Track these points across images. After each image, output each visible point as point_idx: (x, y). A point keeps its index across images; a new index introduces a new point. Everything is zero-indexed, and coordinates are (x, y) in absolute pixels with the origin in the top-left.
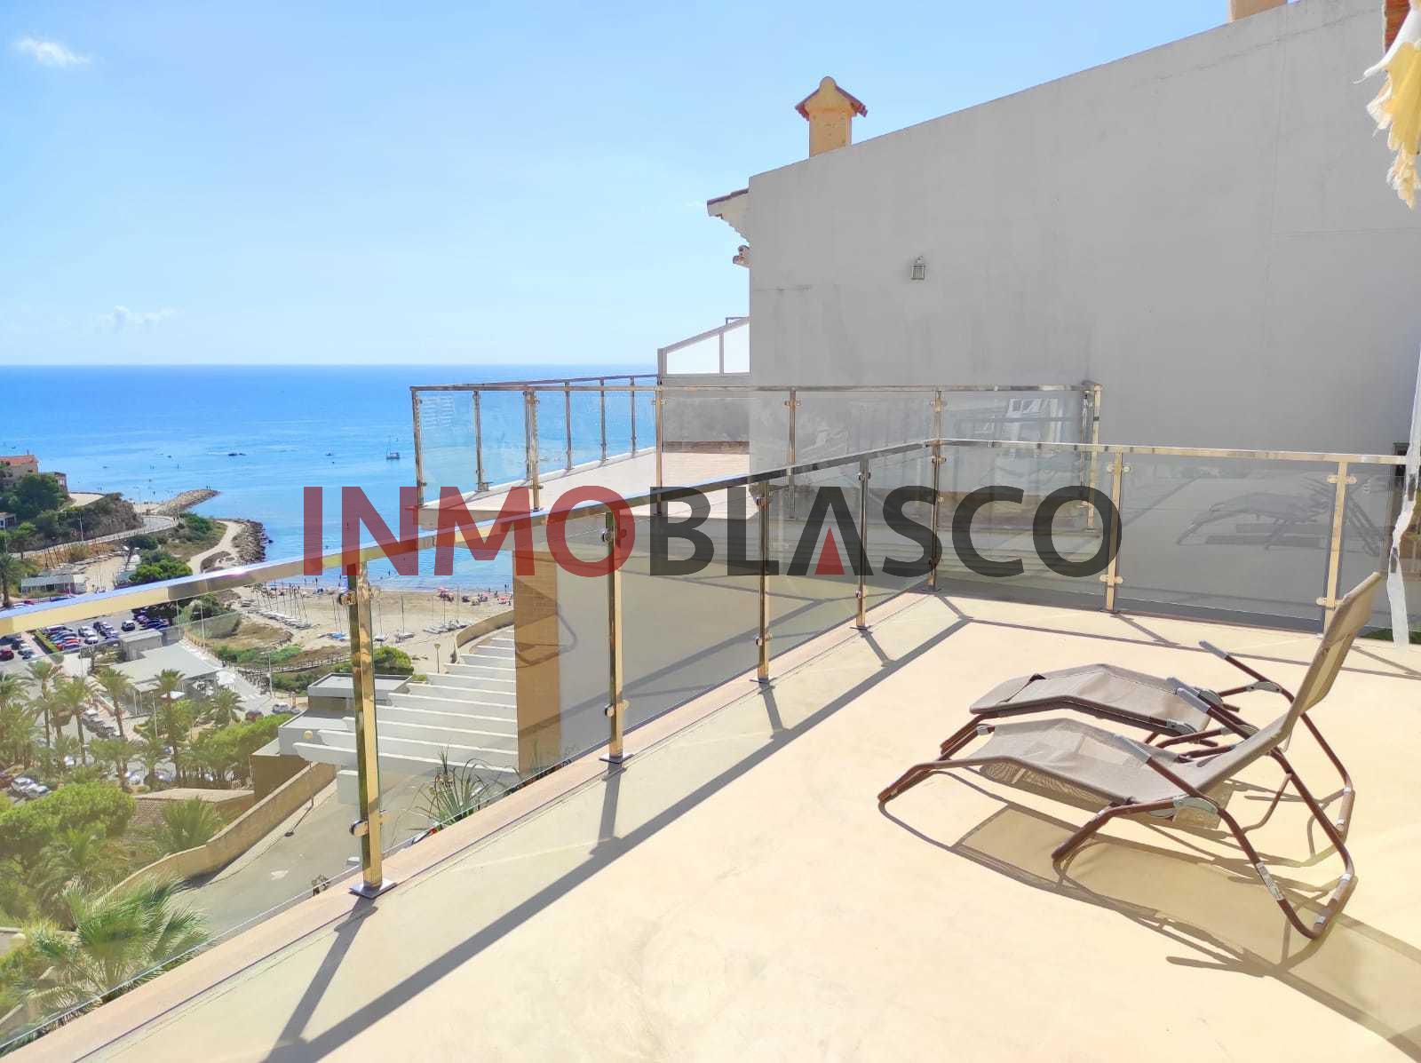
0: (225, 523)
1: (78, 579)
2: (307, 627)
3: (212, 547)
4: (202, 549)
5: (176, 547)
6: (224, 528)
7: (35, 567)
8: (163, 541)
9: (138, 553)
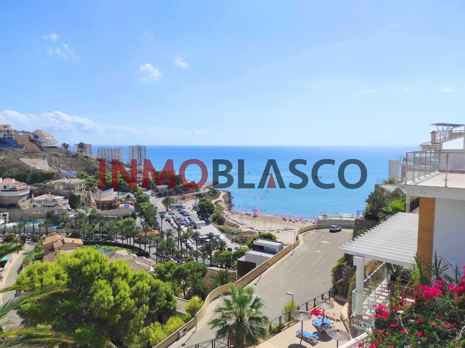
0: (221, 191)
1: (184, 205)
2: (243, 224)
3: (217, 198)
4: (215, 199)
5: (208, 197)
6: (221, 193)
7: (174, 200)
8: (205, 196)
9: (199, 199)
